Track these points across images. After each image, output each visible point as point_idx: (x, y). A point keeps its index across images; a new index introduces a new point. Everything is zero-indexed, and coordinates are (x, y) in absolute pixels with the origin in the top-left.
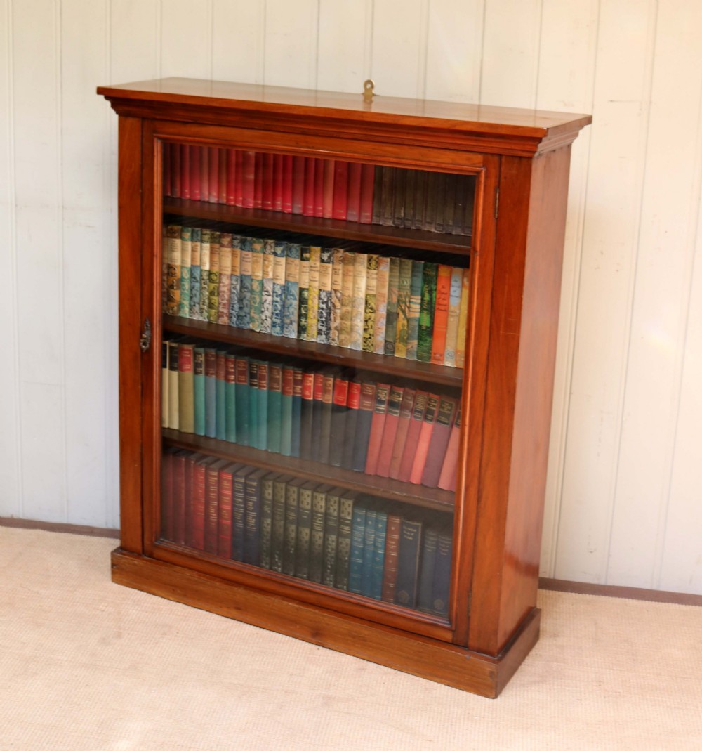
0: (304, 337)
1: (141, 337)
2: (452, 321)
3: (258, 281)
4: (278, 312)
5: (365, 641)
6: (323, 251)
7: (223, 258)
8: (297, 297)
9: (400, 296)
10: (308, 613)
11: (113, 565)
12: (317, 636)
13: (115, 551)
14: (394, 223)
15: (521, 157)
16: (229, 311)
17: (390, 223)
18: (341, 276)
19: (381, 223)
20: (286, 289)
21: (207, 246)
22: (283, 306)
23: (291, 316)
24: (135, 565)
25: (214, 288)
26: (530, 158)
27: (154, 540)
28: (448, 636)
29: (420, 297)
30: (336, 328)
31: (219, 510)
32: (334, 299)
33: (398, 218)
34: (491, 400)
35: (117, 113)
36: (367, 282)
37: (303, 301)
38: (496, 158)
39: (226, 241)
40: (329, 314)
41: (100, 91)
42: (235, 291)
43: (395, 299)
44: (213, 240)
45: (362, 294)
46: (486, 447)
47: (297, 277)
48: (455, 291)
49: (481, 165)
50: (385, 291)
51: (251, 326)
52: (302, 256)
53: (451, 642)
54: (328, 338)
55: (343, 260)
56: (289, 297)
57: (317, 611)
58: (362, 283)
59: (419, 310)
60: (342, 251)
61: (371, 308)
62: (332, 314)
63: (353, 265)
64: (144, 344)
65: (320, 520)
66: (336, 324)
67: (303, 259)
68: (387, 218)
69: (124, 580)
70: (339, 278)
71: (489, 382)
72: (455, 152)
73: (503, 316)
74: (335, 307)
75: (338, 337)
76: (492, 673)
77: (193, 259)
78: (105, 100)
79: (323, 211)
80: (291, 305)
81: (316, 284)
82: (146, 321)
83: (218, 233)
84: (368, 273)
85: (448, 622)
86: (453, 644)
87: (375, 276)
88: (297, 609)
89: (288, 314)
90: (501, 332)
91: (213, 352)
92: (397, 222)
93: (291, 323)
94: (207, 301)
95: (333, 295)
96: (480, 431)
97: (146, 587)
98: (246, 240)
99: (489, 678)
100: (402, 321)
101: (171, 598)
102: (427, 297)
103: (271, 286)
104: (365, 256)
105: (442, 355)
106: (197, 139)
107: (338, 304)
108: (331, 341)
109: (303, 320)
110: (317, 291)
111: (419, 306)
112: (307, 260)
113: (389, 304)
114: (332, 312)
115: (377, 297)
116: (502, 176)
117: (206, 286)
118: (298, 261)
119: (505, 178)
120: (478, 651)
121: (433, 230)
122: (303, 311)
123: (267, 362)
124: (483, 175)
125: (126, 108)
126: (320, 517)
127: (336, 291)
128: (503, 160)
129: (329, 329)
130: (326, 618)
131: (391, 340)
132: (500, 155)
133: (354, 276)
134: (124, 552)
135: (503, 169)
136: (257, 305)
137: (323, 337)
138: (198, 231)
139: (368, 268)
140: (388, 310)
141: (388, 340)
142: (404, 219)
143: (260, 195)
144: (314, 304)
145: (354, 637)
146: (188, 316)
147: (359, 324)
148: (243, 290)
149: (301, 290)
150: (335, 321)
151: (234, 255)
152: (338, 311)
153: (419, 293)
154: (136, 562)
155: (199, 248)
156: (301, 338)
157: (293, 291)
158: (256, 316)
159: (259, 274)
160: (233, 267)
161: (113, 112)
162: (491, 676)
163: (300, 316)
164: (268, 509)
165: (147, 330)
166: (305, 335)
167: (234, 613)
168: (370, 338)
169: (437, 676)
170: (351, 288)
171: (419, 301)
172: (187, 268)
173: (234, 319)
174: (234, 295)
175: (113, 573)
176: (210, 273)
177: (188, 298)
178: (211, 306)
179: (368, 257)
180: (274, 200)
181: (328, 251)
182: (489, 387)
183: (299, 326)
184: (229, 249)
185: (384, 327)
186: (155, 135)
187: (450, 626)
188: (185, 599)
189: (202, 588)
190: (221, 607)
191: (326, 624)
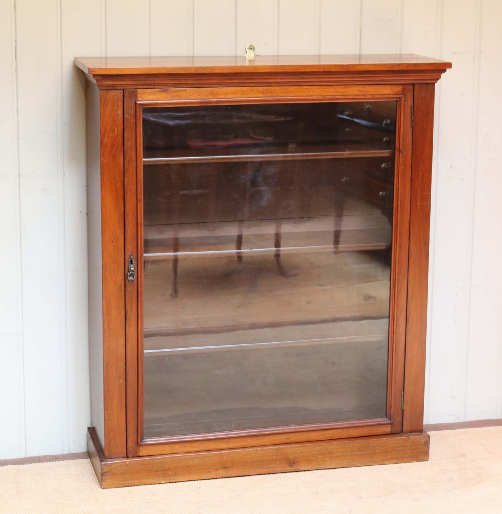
5: (333, 454)
10: (286, 449)
11: (103, 473)
12: (292, 465)
15: (428, 84)
28: (388, 429)
34: (413, 252)
38: (411, 87)
49: (401, 93)
53: (390, 433)
57: (292, 446)
64: (131, 275)
69: (115, 483)
71: (411, 240)
73: (419, 193)
76: (426, 442)
85: (387, 419)
86: (392, 434)
88: (277, 450)
90: (418, 204)
96: (406, 276)
101: (162, 482)
116: (415, 98)
119: (418, 99)
120: (410, 432)
124: (403, 99)
128: (416, 87)
130: (301, 448)
132: (413, 84)
134: (109, 460)
135: (415, 94)
145: (324, 454)
162: (425, 445)
167: (222, 472)
169: (387, 460)
175: (103, 480)
187: (389, 422)
188: (176, 477)
189: (192, 462)
190: (210, 472)
191: (302, 452)
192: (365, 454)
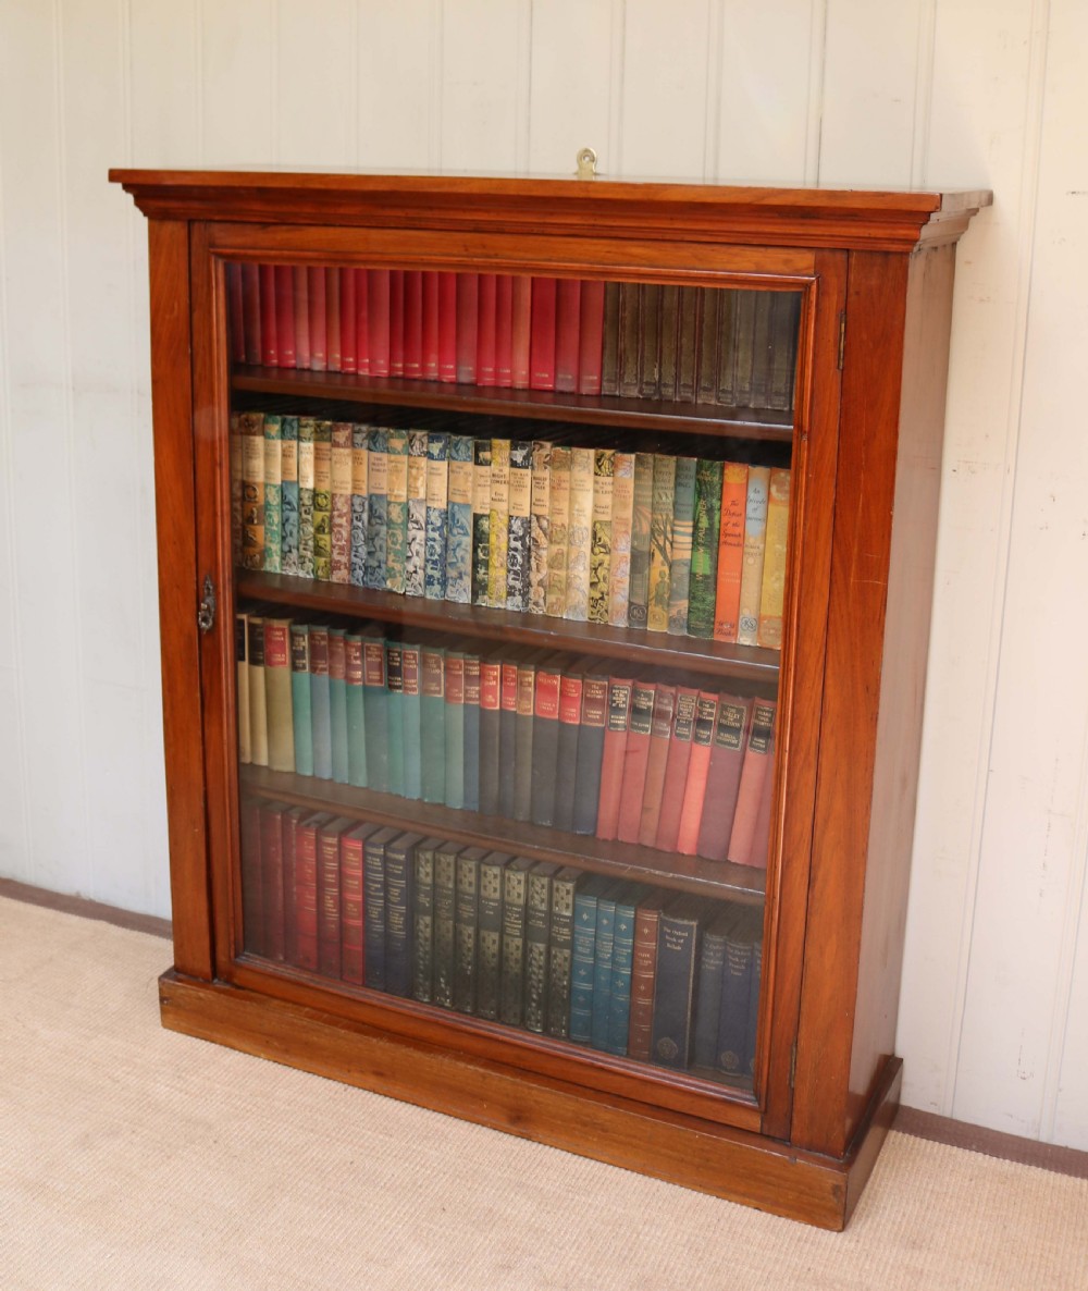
0: (484, 601)
1: (199, 609)
2: (751, 564)
3: (400, 504)
4: (436, 557)
5: (605, 1131)
6: (514, 447)
7: (338, 466)
8: (470, 531)
9: (654, 522)
10: (503, 1082)
11: (162, 999)
12: (519, 1120)
13: (166, 975)
14: (641, 391)
15: (887, 253)
16: (349, 560)
17: (634, 392)
18: (548, 489)
19: (617, 393)
20: (448, 517)
21: (308, 447)
22: (445, 547)
23: (460, 564)
24: (200, 999)
25: (323, 520)
26: (906, 254)
27: (232, 954)
28: (755, 1122)
29: (691, 523)
30: (540, 583)
31: (341, 903)
32: (536, 532)
33: (648, 384)
34: (833, 704)
35: (145, 215)
36: (595, 499)
37: (479, 538)
38: (841, 257)
39: (342, 436)
40: (528, 559)
41: (114, 176)
42: (360, 524)
43: (646, 528)
44: (320, 436)
45: (585, 523)
46: (823, 791)
47: (470, 494)
48: (755, 509)
49: (812, 271)
50: (628, 513)
51: (389, 584)
52: (477, 456)
53: (758, 1132)
54: (526, 602)
55: (550, 462)
56: (455, 531)
57: (518, 1080)
58: (586, 501)
59: (690, 546)
60: (548, 445)
61: (604, 546)
62: (533, 559)
63: (570, 470)
64: (205, 620)
65: (516, 919)
66: (540, 577)
67: (478, 462)
68: (628, 384)
69: (183, 1024)
70: (545, 494)
71: (829, 674)
72: (762, 249)
73: (856, 550)
74: (538, 547)
75: (545, 599)
76: (836, 1189)
77: (285, 471)
78: (124, 192)
79: (511, 376)
80: (459, 545)
81: (503, 506)
82: (206, 579)
83: (328, 423)
84: (596, 482)
85: (753, 1098)
86: (763, 1136)
87: (610, 488)
88: (484, 1077)
89: (455, 560)
90: (852, 580)
91: (323, 631)
92: (648, 390)
93: (461, 577)
94: (311, 543)
95: (534, 524)
96: (813, 759)
97: (219, 1036)
98: (377, 432)
99: (832, 1197)
100: (658, 568)
101: (263, 1055)
102: (704, 523)
103: (424, 511)
104: (592, 452)
105: (735, 626)
106: (286, 253)
107: (543, 541)
108: (531, 606)
109: (482, 571)
110: (506, 519)
111: (689, 539)
112: (488, 463)
113: (635, 537)
114: (533, 554)
115: (613, 523)
116: (852, 291)
117: (309, 517)
118: (470, 466)
119: (857, 293)
120: (808, 1149)
121: (713, 402)
122: (481, 555)
123: (418, 647)
124: (814, 287)
125: (162, 204)
126: (517, 912)
127: (538, 517)
128: (853, 261)
129: (528, 585)
130: (534, 1092)
131: (640, 601)
132: (847, 251)
133: (572, 489)
134: (181, 976)
135: (852, 277)
136: (398, 547)
137: (518, 599)
138: (293, 420)
139: (596, 474)
140: (632, 547)
141: (634, 600)
142: (659, 385)
143: (400, 353)
144: (499, 541)
146: (278, 571)
147: (582, 575)
148: (373, 521)
149: (477, 518)
150: (538, 570)
151: (356, 460)
152: (544, 553)
153: (690, 516)
154: (202, 995)
155: (295, 451)
156: (479, 602)
157: (462, 520)
158: (397, 567)
159: (401, 493)
160: (355, 480)
161: (139, 214)
162: (834, 1194)
163: (476, 564)
164: (424, 900)
165: (209, 594)
166: (486, 597)
167: (372, 1080)
168: (602, 598)
169: (736, 1192)
170: (566, 511)
171: (690, 530)
172: (275, 487)
173: (360, 573)
174: (359, 531)
175: (164, 1012)
176: (315, 494)
177: (278, 539)
178: (318, 551)
179: (596, 454)
180: (424, 360)
181: (523, 447)
182: (830, 682)
183: (474, 580)
184: (347, 451)
185: (627, 579)
186: (212, 250)
187: (756, 1105)
188: (287, 1057)
189: (315, 1039)
190: (349, 1071)
191: (536, 1101)
192: (682, 1160)
